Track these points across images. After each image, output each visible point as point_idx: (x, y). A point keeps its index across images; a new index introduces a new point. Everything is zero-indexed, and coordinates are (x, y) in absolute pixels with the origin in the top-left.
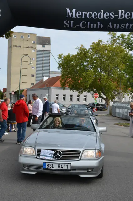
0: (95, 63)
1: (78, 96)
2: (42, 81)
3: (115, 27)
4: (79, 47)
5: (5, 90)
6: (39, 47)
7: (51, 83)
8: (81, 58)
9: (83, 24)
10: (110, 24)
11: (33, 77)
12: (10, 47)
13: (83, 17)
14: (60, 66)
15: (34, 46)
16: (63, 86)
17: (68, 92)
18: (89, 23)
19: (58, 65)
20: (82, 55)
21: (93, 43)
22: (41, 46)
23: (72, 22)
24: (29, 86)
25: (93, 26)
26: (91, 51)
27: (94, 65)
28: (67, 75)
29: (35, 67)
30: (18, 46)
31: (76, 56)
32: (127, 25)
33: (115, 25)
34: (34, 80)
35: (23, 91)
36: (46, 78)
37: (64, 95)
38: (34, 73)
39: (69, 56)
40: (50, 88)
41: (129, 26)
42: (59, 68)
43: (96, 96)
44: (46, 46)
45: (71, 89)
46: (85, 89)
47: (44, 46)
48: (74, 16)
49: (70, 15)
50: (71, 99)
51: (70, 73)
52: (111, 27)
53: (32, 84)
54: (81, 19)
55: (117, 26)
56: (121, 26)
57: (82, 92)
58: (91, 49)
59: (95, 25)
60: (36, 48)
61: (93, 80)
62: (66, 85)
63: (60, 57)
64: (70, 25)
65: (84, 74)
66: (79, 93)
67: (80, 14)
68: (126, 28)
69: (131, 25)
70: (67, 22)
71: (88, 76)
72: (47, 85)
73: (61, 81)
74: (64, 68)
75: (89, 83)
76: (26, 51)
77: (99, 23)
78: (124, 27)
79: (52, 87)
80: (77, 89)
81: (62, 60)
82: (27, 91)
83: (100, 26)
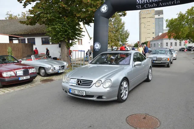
0: (190, 22)
1: (180, 43)
2: (158, 36)
3: (163, 5)
4: (179, 13)
5: (139, 42)
6: (157, 16)
7: (163, 36)
8: (180, 20)
9: (146, 6)
10: (160, 3)
11: (153, 34)
12: (140, 19)
13: (145, 2)
14: (167, 26)
15: (153, 16)
16: (170, 38)
17: (173, 41)
18: (149, 5)
19: (166, 26)
20: (181, 17)
21: (188, 10)
22: (158, 15)
23: (140, 6)
24: (151, 39)
25: (152, 6)
26: (186, 15)
27: (189, 23)
28: (171, 31)
29: (154, 28)
30: (145, 18)
31: (177, 19)
32: (170, 2)
33: (163, 4)
34: (154, 36)
35: (148, 42)
36: (160, 34)
37: (171, 43)
38: (154, 31)
39: (172, 20)
40: (162, 40)
41: (171, 3)
42: (166, 27)
43: (186, 42)
44: (160, 15)
45: (175, 39)
46: (184, 39)
47: (159, 16)
48: (141, 3)
49: (139, 3)
50: (176, 45)
51: (173, 30)
52: (162, 5)
53: (153, 38)
54: (145, 4)
55: (164, 4)
56: (167, 3)
57: (182, 40)
58: (187, 13)
59: (152, 5)
60: (154, 17)
61: (188, 32)
62: (171, 37)
63: (167, 21)
64: (140, 8)
65: (182, 29)
66: (180, 41)
67: (144, 1)
68: (170, 4)
69: (172, 2)
70: (138, 6)
71: (185, 30)
72: (161, 38)
73: (168, 34)
74: (169, 27)
75: (185, 34)
76: (149, 20)
77: (154, 4)
78: (168, 4)
79: (164, 38)
80: (178, 39)
81: (168, 22)
82: (150, 42)
83: (155, 5)
